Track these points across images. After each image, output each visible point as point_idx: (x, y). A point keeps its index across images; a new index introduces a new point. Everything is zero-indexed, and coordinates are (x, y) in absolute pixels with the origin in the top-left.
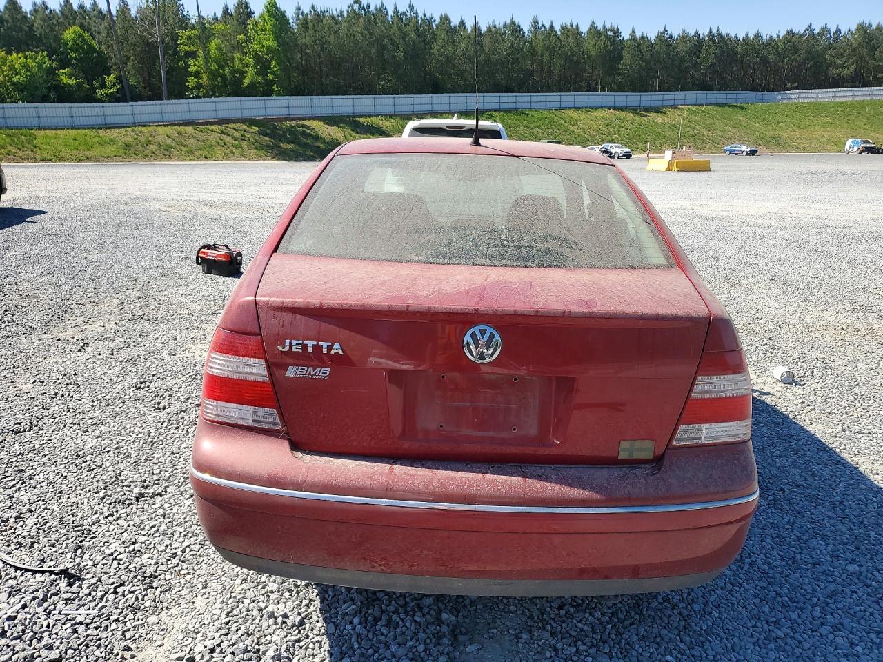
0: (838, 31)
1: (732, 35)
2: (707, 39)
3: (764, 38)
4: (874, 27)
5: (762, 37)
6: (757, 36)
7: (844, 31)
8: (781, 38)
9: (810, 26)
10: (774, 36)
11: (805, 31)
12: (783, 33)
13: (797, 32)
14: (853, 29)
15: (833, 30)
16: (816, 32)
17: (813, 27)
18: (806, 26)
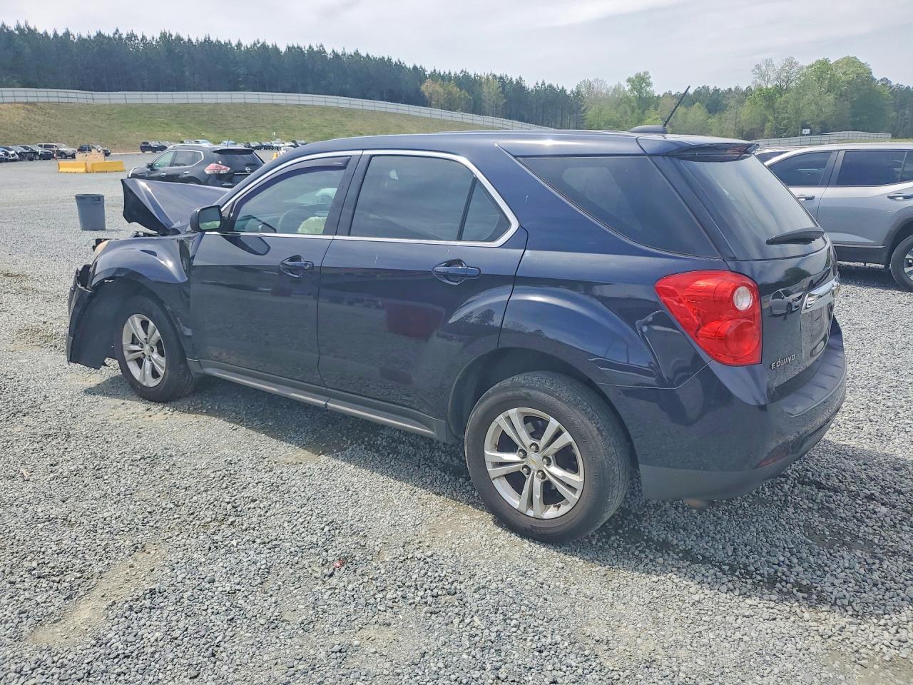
0: (144, 37)
1: (41, 31)
2: (17, 32)
3: (76, 37)
4: (173, 38)
5: (74, 36)
6: (67, 34)
7: (149, 38)
8: (92, 38)
9: (117, 30)
10: (85, 36)
11: (114, 34)
12: (93, 34)
13: (106, 35)
14: (157, 36)
15: (140, 38)
16: (124, 36)
17: (120, 31)
18: (115, 31)
